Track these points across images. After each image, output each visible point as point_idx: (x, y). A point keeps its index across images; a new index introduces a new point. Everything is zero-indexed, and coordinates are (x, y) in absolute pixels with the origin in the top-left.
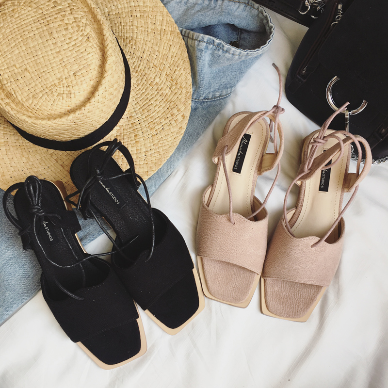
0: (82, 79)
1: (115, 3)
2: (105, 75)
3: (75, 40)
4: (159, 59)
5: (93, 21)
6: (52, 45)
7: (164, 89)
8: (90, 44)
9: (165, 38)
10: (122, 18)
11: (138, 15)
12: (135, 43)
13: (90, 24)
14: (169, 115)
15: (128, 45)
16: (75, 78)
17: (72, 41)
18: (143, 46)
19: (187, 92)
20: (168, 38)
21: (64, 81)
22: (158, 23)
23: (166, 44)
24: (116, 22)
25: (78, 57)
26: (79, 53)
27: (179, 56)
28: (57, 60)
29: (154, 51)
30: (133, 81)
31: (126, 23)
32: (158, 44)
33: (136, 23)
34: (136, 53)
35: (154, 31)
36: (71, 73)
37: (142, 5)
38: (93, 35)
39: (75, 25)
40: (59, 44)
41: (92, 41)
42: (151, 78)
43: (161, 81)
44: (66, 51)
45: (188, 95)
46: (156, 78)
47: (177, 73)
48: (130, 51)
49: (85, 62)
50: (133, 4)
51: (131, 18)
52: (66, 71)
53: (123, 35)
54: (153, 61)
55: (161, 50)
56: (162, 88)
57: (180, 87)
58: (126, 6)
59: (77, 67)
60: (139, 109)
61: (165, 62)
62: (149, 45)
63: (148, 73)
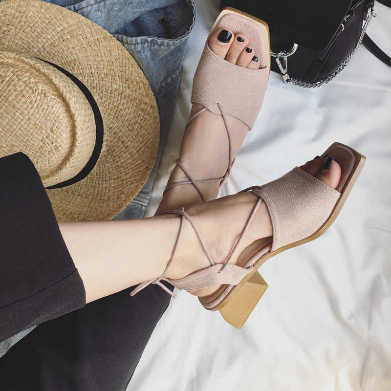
0: (60, 131)
1: (44, 36)
2: (75, 118)
3: (35, 102)
4: (107, 67)
5: (39, 74)
6: (21, 116)
7: (124, 91)
8: (49, 99)
9: (101, 46)
10: (57, 47)
11: (69, 37)
12: (80, 63)
13: (39, 80)
14: (140, 112)
15: (75, 68)
16: (54, 133)
17: (34, 104)
18: (87, 63)
19: (145, 85)
21: (47, 140)
22: (89, 36)
23: (106, 51)
24: (54, 52)
25: (46, 115)
26: (45, 111)
27: (122, 56)
28: (31, 126)
29: (99, 62)
31: (63, 49)
32: (99, 54)
33: (71, 46)
34: (85, 72)
35: (89, 45)
36: (49, 131)
37: (67, 26)
38: (46, 88)
39: (27, 88)
40: (26, 112)
41: (49, 95)
42: (108, 87)
43: (118, 86)
44: (34, 115)
45: (147, 87)
46: (113, 86)
47: (127, 72)
48: (79, 72)
49: (53, 116)
50: (59, 29)
51: (64, 43)
52: (44, 132)
53: (66, 61)
54: (103, 72)
55: (104, 58)
56: (122, 92)
57: (137, 83)
58: (54, 34)
59: (50, 123)
60: (113, 119)
61: (113, 68)
62: (92, 59)
63: (104, 84)
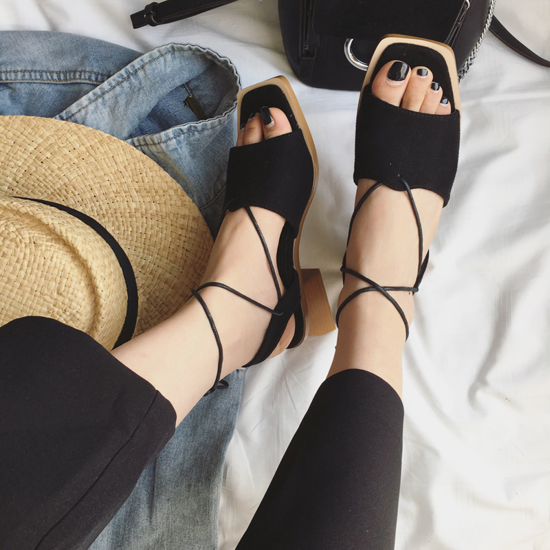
0: (71, 290)
1: (12, 164)
3: (24, 258)
4: (115, 182)
5: (18, 217)
6: (8, 285)
7: (149, 208)
8: (44, 248)
9: (99, 155)
10: (35, 174)
11: (49, 155)
12: (74, 188)
13: (21, 225)
14: (180, 232)
15: (69, 196)
16: (63, 296)
17: (23, 263)
18: (84, 184)
19: (176, 191)
20: (103, 151)
21: (56, 309)
22: (77, 145)
23: (107, 159)
24: (33, 183)
25: (45, 273)
26: (41, 267)
27: (133, 160)
28: (27, 295)
29: (101, 178)
30: (110, 230)
31: (44, 174)
32: (99, 167)
33: (55, 167)
34: (84, 197)
35: (81, 158)
36: (55, 295)
37: (41, 140)
38: (36, 234)
39: (7, 242)
40: (14, 277)
41: (41, 243)
42: (124, 209)
43: (138, 203)
44: (27, 278)
45: (180, 194)
46: (130, 205)
47: (146, 180)
48: (77, 201)
49: (56, 271)
50: (31, 149)
51: (44, 165)
52: (48, 298)
53: (53, 191)
54: (111, 190)
55: (107, 170)
56: (146, 210)
57: (164, 192)
58: (26, 157)
59: (54, 283)
60: (143, 252)
61: (123, 180)
62: (90, 176)
63: (118, 207)
